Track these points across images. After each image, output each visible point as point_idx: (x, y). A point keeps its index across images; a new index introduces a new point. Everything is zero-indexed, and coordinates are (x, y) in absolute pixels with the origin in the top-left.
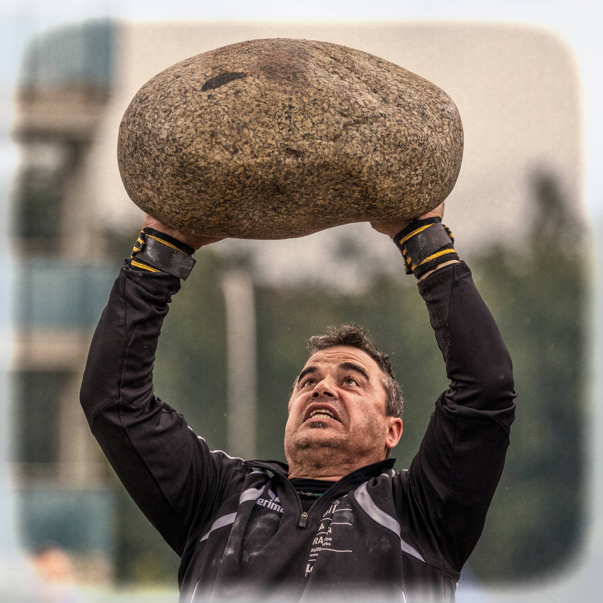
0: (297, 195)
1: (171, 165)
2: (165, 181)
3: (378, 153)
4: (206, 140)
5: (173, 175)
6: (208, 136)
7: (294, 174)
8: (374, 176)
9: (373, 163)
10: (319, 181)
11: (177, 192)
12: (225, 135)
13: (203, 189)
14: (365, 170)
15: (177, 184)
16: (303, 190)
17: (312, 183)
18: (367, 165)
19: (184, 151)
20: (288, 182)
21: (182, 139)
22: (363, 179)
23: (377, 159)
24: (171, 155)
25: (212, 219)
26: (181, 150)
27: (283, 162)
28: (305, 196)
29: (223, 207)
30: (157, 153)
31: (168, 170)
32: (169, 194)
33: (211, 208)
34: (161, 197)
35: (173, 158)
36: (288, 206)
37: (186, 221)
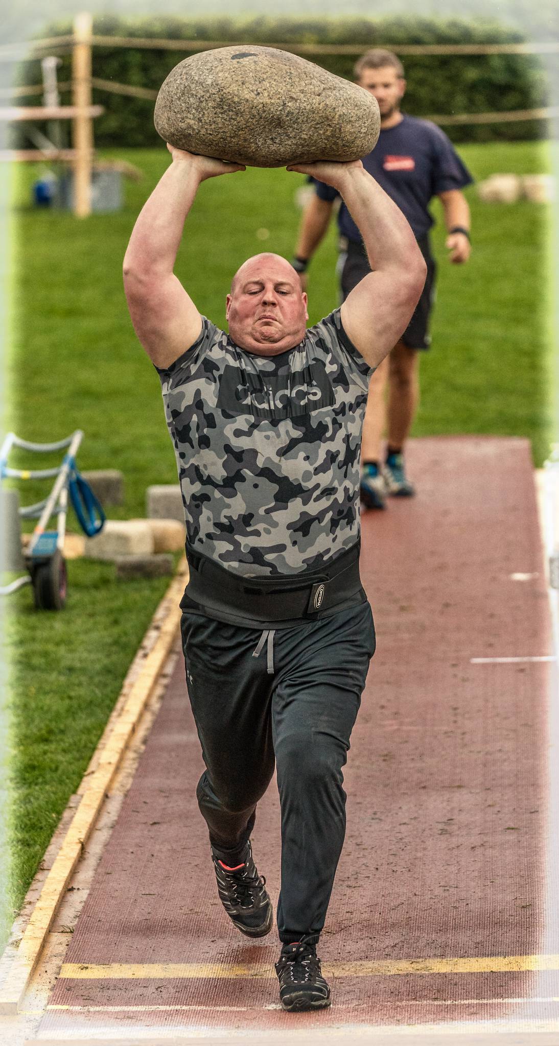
0: (291, 129)
1: (214, 101)
2: (206, 112)
3: (344, 108)
4: (239, 85)
5: (214, 108)
6: (240, 83)
7: (293, 113)
8: (341, 121)
9: (342, 113)
10: (307, 121)
11: (215, 119)
12: (251, 84)
13: (234, 117)
14: (337, 116)
15: (215, 114)
16: (295, 126)
17: (303, 121)
18: (338, 113)
19: (224, 91)
20: (288, 118)
21: (222, 84)
22: (334, 122)
23: (344, 111)
24: (214, 94)
25: (234, 140)
26: (222, 90)
27: (287, 105)
28: (295, 130)
29: (244, 131)
30: (203, 94)
31: (210, 104)
32: (208, 121)
33: (235, 131)
34: (200, 124)
35: (216, 95)
36: (282, 137)
37: (215, 141)
